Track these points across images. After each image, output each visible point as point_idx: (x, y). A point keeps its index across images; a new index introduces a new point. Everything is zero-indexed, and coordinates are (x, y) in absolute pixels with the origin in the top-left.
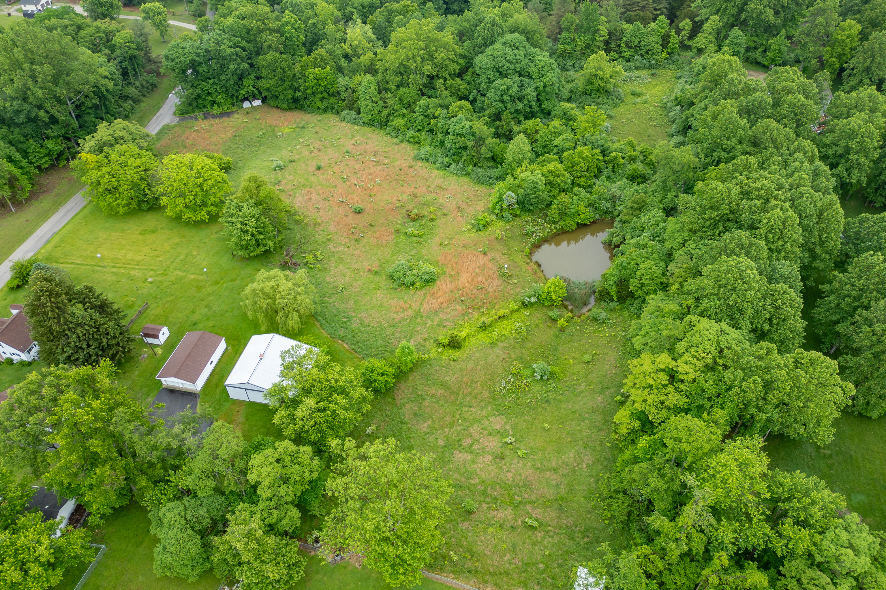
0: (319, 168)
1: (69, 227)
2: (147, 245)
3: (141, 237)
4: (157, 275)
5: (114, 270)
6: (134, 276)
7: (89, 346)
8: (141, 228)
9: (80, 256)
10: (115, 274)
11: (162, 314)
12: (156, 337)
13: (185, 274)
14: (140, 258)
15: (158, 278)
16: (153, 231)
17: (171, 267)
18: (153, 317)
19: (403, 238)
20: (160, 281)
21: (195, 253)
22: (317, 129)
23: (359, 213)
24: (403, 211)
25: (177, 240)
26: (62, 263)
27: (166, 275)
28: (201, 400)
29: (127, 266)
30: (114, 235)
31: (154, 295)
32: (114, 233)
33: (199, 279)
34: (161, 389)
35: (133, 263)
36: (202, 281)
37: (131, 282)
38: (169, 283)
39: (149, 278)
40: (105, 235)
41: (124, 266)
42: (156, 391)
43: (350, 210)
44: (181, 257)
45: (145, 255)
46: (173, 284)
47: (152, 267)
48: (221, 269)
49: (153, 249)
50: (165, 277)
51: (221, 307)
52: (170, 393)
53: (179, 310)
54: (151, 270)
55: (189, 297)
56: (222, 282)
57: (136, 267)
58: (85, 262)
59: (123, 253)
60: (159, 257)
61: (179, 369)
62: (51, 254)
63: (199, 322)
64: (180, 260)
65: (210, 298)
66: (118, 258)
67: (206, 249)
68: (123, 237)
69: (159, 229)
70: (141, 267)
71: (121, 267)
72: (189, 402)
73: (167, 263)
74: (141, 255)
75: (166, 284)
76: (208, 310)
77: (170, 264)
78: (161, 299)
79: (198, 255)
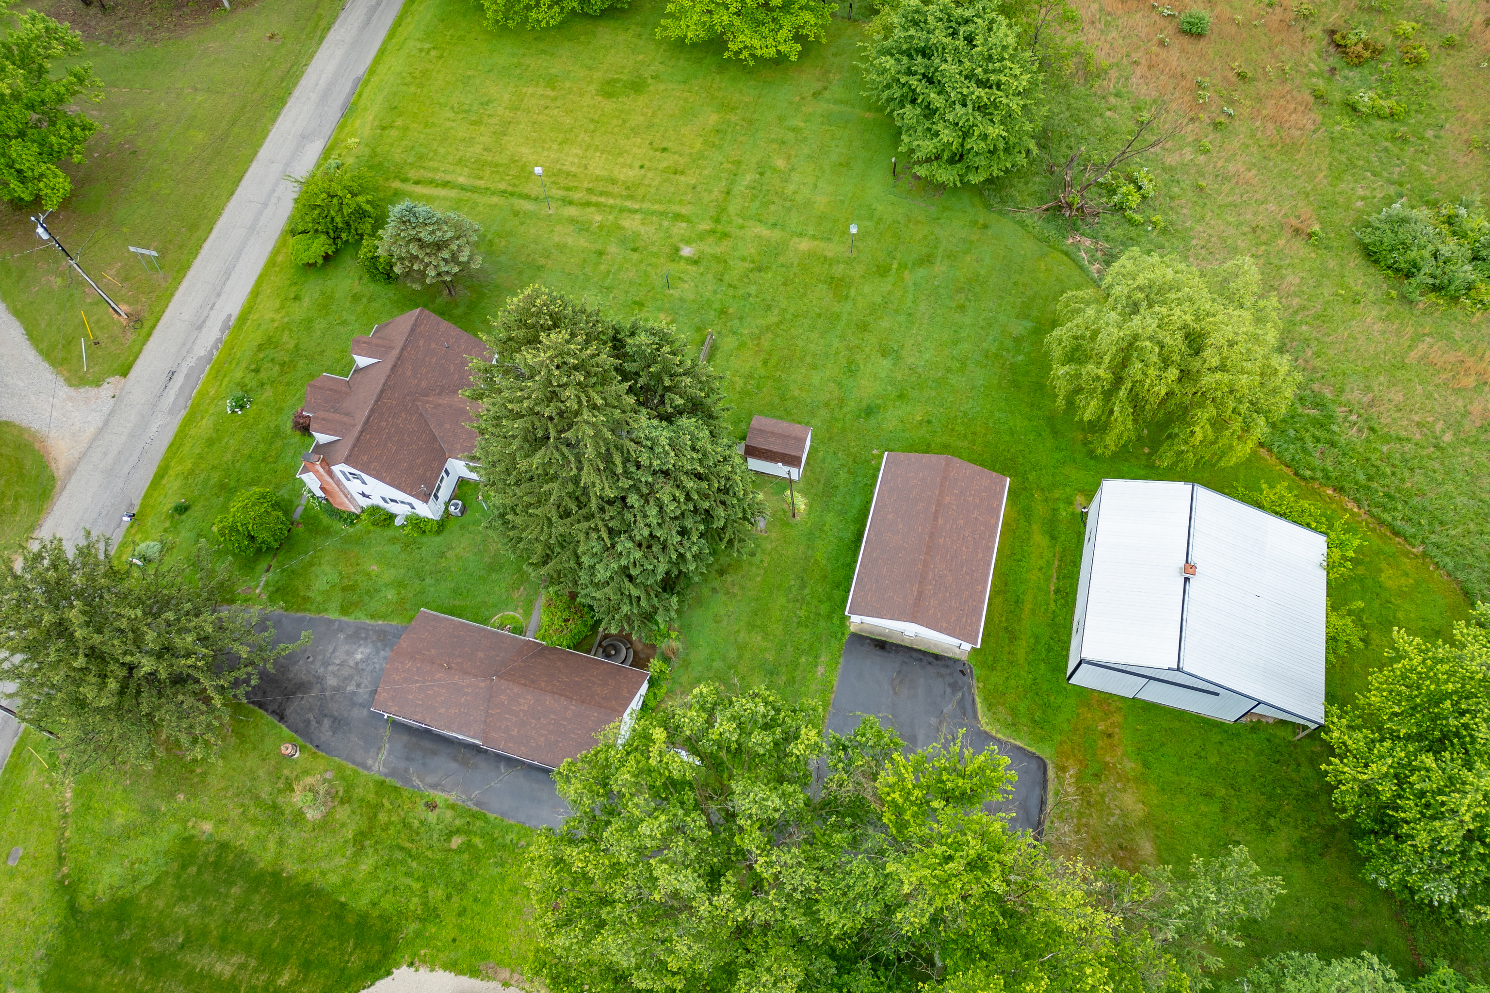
1: (395, 64)
2: (635, 131)
3: (609, 105)
4: (702, 237)
5: (571, 211)
6: (637, 235)
8: (598, 75)
9: (461, 162)
10: (582, 227)
11: (762, 372)
12: (793, 461)
13: (776, 235)
14: (631, 173)
15: (706, 247)
16: (637, 86)
17: (733, 209)
18: (739, 382)
19: (1345, 124)
20: (717, 258)
21: (780, 163)
23: (1198, 35)
24: (1317, 31)
25: (713, 119)
26: (417, 183)
27: (726, 235)
28: (981, 685)
29: (602, 200)
30: (532, 95)
31: (717, 305)
32: (530, 91)
33: (830, 254)
34: (847, 637)
35: (616, 190)
36: (838, 262)
37: (635, 256)
38: (746, 265)
39: (682, 246)
40: (506, 97)
41: (594, 199)
42: (835, 645)
43: (1171, 29)
44: (749, 177)
45: (642, 167)
46: (760, 269)
47: (676, 208)
48: (878, 223)
49: (655, 145)
50: (725, 242)
51: (927, 356)
52: (880, 652)
53: (808, 360)
54: (677, 217)
55: (819, 315)
56: (895, 266)
57: (629, 204)
58: (481, 183)
59: (577, 155)
60: (682, 173)
61: (920, 593)
62: (378, 150)
63: (878, 407)
64: (747, 187)
65: (885, 323)
66: (568, 174)
67: (806, 151)
68: (559, 103)
69: (650, 81)
70: (645, 206)
71: (588, 204)
72: (949, 690)
73: (713, 197)
74: (631, 167)
75: (738, 268)
76: (894, 365)
77: (725, 200)
78: (741, 319)
79: (793, 169)
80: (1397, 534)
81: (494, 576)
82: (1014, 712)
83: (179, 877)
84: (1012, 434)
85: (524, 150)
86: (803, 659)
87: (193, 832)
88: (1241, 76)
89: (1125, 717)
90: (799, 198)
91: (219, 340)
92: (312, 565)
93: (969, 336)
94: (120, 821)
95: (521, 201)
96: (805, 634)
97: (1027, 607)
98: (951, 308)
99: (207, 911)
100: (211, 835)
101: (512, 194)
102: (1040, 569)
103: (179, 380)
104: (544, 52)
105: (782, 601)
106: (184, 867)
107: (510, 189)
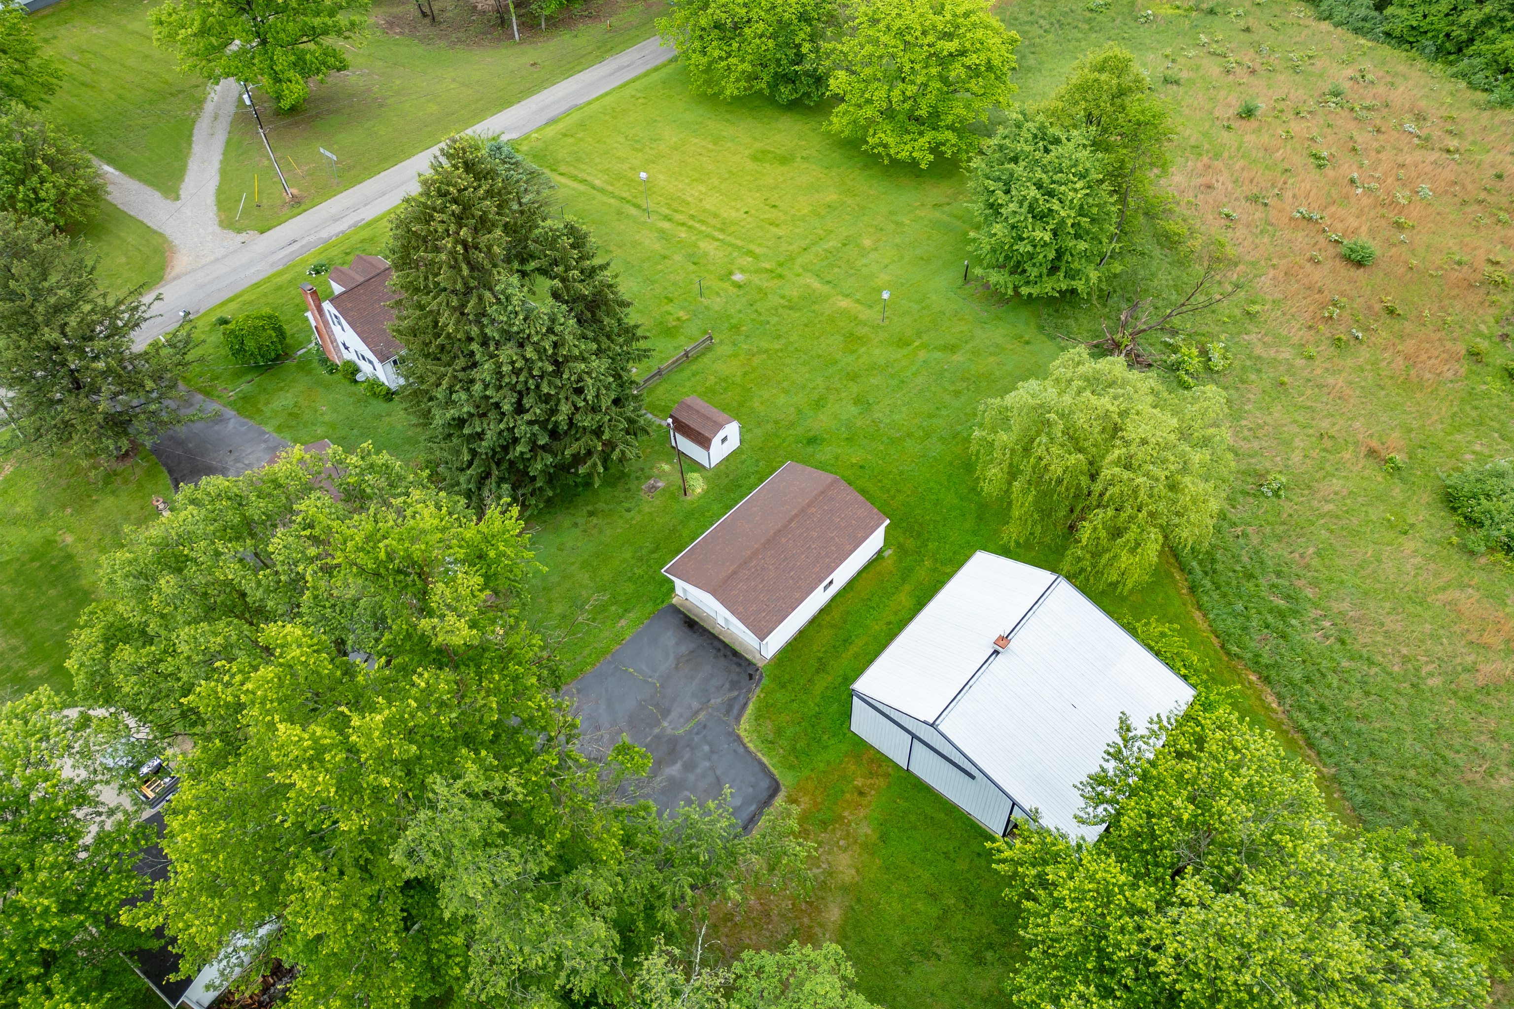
0: (1248, 113)
1: (607, 101)
2: (759, 189)
3: (750, 166)
4: (758, 271)
5: (666, 225)
6: (706, 254)
7: (520, 409)
8: (758, 145)
9: (606, 171)
10: (663, 235)
11: (738, 379)
12: (704, 442)
13: (826, 289)
14: (734, 214)
15: (756, 280)
16: (784, 160)
17: (800, 261)
18: (712, 379)
19: (1493, 386)
20: (760, 289)
21: (867, 242)
22: (1251, 22)
23: (1359, 264)
25: (832, 197)
26: (562, 174)
27: (780, 276)
28: (762, 696)
29: (697, 225)
30: (695, 144)
31: (734, 321)
32: (696, 141)
33: (862, 317)
34: (665, 605)
35: (713, 222)
36: (865, 325)
37: (693, 267)
38: (782, 301)
39: (737, 272)
40: (674, 139)
41: (691, 223)
42: (650, 607)
43: (1331, 251)
44: (831, 244)
45: (746, 213)
46: (791, 308)
47: (752, 247)
48: (924, 308)
49: (769, 202)
50: (776, 281)
51: (896, 417)
52: (685, 629)
53: (785, 384)
54: (750, 253)
55: (819, 356)
56: (917, 344)
57: (716, 234)
58: (610, 188)
59: (700, 191)
60: (777, 226)
61: (734, 573)
62: (550, 147)
63: (824, 440)
64: (826, 250)
65: (874, 381)
66: (684, 201)
67: (898, 240)
68: (712, 154)
69: (799, 159)
70: (728, 239)
71: (683, 224)
72: (727, 686)
73: (790, 248)
74: (737, 210)
75: (774, 300)
76: (860, 413)
77: (799, 253)
78: (747, 337)
79: (876, 249)
80: (1311, 746)
81: (407, 447)
82: (779, 732)
83: (23, 565)
84: (936, 505)
85: (661, 176)
86: (613, 608)
87: (58, 538)
88: (1391, 312)
89: (889, 786)
90: (865, 271)
91: (343, 232)
92: (282, 389)
93: (948, 416)
94: (18, 509)
95: (632, 208)
96: (629, 588)
97: (853, 649)
98: (946, 390)
99: (22, 597)
100: (67, 546)
101: (628, 202)
102: (889, 623)
103: (295, 246)
104: (727, 121)
105: (628, 555)
106: (32, 560)
107: (630, 198)
